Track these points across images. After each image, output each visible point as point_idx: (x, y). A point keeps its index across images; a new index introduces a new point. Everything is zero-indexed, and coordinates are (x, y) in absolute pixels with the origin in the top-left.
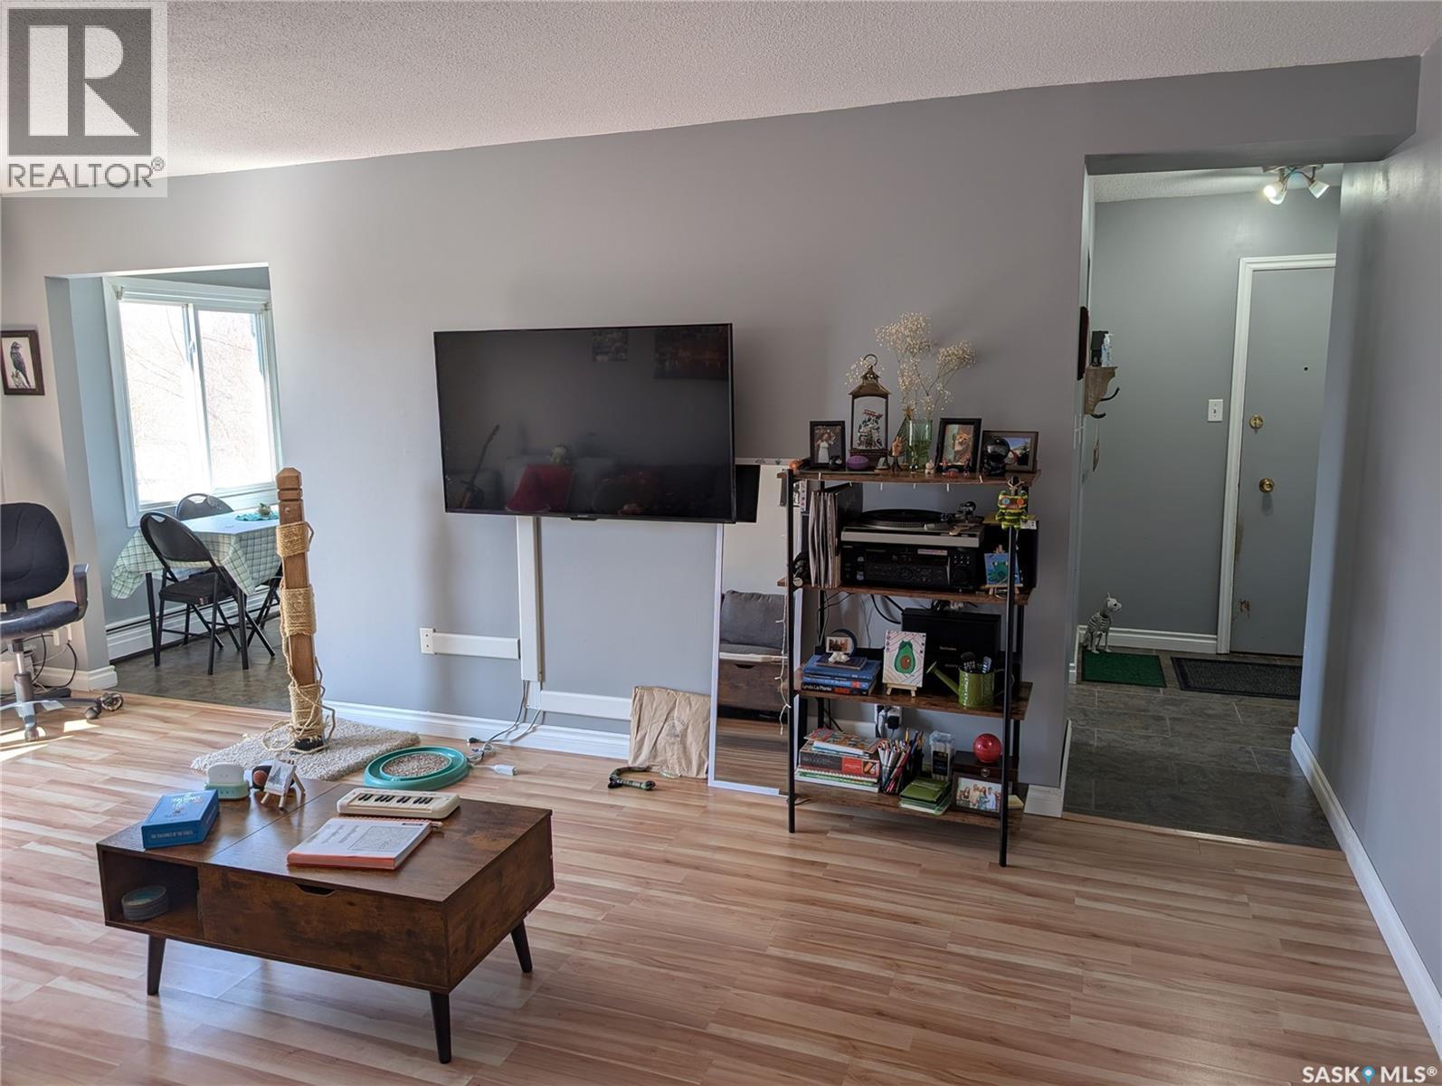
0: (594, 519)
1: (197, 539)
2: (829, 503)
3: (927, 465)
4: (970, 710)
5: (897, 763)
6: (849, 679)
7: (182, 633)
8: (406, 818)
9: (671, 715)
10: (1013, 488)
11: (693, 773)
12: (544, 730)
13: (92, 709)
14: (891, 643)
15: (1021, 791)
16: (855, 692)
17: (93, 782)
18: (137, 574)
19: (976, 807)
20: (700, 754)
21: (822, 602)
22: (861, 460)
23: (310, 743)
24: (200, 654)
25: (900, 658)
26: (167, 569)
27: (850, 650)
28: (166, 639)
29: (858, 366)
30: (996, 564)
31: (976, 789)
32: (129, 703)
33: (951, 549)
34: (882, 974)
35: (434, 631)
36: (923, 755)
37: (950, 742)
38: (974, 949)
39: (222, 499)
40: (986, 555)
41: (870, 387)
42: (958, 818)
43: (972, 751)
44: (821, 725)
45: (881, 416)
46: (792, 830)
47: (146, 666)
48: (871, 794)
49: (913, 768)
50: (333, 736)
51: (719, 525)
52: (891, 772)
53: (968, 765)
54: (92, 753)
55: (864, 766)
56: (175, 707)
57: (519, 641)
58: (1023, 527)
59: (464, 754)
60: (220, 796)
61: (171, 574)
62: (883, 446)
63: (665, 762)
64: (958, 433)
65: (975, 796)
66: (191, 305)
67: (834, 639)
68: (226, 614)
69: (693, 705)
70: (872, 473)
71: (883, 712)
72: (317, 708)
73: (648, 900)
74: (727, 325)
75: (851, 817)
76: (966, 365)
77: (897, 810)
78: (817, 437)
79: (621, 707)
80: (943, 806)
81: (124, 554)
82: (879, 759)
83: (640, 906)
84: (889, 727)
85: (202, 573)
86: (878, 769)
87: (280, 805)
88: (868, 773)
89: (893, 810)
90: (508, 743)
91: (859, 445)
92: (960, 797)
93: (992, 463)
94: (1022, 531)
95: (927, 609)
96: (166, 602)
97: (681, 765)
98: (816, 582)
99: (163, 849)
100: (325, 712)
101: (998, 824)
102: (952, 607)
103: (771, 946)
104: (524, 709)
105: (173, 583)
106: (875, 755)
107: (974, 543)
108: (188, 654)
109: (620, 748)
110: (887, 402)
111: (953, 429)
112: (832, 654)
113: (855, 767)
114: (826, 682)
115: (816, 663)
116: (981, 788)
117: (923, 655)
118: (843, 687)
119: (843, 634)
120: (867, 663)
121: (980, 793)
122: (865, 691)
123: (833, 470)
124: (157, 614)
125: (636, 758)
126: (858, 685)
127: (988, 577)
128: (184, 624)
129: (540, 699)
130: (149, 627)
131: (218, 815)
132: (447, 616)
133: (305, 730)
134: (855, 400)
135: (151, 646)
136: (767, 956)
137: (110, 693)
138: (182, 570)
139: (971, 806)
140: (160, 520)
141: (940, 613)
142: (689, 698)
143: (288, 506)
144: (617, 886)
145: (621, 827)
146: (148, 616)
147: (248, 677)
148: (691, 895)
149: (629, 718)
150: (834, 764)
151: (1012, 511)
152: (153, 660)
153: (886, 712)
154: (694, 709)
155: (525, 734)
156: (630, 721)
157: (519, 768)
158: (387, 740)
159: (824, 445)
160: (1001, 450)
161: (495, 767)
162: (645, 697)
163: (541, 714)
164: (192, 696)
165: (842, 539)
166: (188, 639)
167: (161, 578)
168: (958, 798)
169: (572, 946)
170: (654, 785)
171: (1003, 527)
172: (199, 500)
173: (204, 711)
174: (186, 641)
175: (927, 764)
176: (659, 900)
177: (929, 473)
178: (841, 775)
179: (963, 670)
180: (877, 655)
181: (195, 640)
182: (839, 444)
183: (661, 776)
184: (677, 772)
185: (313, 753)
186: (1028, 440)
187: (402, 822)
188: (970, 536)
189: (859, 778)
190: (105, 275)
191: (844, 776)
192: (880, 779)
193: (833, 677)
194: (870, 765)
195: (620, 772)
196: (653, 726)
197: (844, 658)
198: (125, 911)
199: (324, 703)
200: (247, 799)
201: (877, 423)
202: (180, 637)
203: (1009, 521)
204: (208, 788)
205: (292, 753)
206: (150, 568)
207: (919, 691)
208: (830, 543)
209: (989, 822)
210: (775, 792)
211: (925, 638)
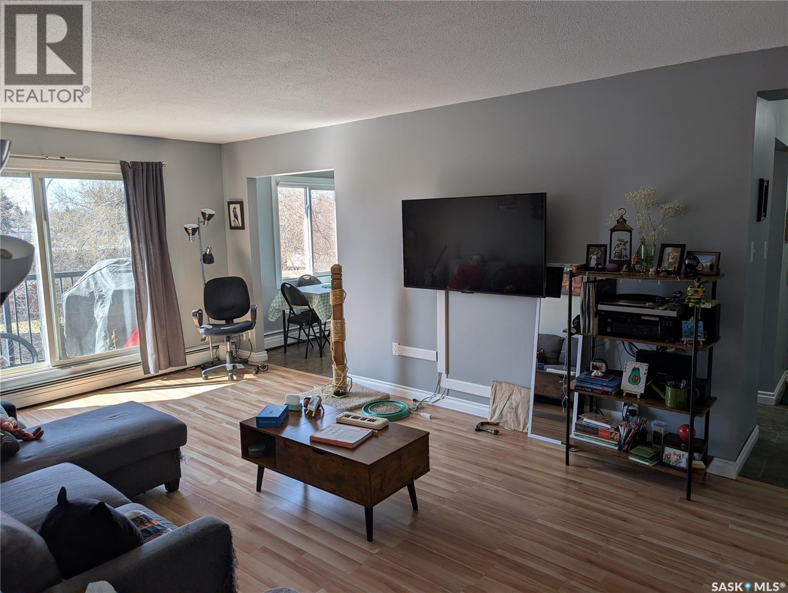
0: (473, 293)
1: (303, 296)
2: (591, 288)
3: (651, 270)
4: (671, 409)
5: (629, 435)
6: (602, 385)
7: (297, 339)
8: (362, 427)
9: (510, 397)
10: (696, 284)
11: (521, 429)
12: (447, 398)
13: (255, 369)
14: (627, 367)
15: (707, 460)
16: (605, 393)
17: (251, 401)
18: (279, 310)
19: (674, 465)
20: (525, 419)
21: (594, 343)
22: (614, 266)
23: (341, 393)
24: (303, 350)
25: (632, 376)
26: (291, 309)
27: (604, 370)
28: (290, 341)
29: (613, 215)
30: (689, 327)
31: (675, 454)
32: (271, 369)
33: (661, 317)
34: (597, 543)
35: (399, 344)
36: (647, 432)
37: (664, 427)
38: (655, 540)
39: (318, 278)
40: (683, 321)
41: (621, 225)
42: (663, 470)
43: (677, 433)
44: (591, 410)
45: (627, 242)
46: (567, 464)
47: (281, 353)
48: (613, 450)
49: (639, 438)
50: (351, 391)
51: (538, 299)
52: (625, 439)
53: (673, 441)
54: (253, 389)
55: (611, 434)
56: (288, 372)
57: (437, 352)
58: (702, 306)
59: (408, 406)
60: (289, 409)
61: (293, 311)
62: (629, 258)
63: (506, 421)
64: (671, 252)
65: (674, 458)
66: (308, 187)
67: (595, 363)
68: (316, 331)
69: (522, 393)
70: (618, 273)
71: (626, 407)
72: (344, 377)
73: (482, 487)
74: (543, 193)
75: (604, 462)
76: (680, 214)
77: (627, 460)
78: (590, 253)
79: (486, 391)
80: (654, 461)
81: (274, 301)
82: (619, 432)
83: (477, 489)
84: (630, 415)
85: (306, 312)
86: (618, 437)
87: (313, 415)
88: (613, 439)
89: (624, 460)
90: (431, 403)
91: (615, 257)
92: (665, 457)
93: (688, 270)
94: (702, 308)
95: (654, 351)
96: (290, 324)
97: (514, 424)
98: (583, 332)
99: (264, 427)
100: (348, 379)
101: (686, 476)
102: (668, 351)
103: (539, 518)
104: (438, 387)
105: (293, 315)
106: (617, 429)
107: (674, 314)
108: (299, 349)
109: (484, 412)
110: (631, 235)
111: (669, 250)
112: (593, 371)
113: (606, 434)
114: (589, 386)
115: (584, 376)
116: (678, 454)
117: (646, 376)
118: (598, 390)
119: (601, 361)
120: (614, 378)
121: (676, 456)
122: (610, 392)
123: (597, 271)
124: (287, 329)
125: (492, 418)
126: (606, 389)
127: (683, 334)
128: (298, 335)
129: (447, 383)
130: (283, 335)
131: (288, 417)
132: (405, 338)
133: (338, 387)
134: (613, 233)
135: (283, 344)
136: (537, 523)
137: (263, 363)
138: (298, 309)
139: (671, 464)
140: (289, 286)
141: (661, 352)
142: (520, 389)
143: (336, 282)
144: (468, 478)
145: (477, 450)
146: (283, 330)
147: (322, 361)
148: (504, 488)
149: (489, 397)
150: (593, 431)
151: (695, 297)
152: (284, 350)
153: (628, 407)
154: (523, 395)
155: (439, 400)
156: (489, 398)
157: (433, 416)
158: (375, 395)
159: (594, 257)
160: (693, 262)
161: (422, 414)
162: (498, 387)
163: (447, 390)
164: (296, 368)
165: (598, 309)
166: (299, 342)
167: (288, 313)
168: (664, 458)
169: (439, 502)
170: (499, 432)
171: (690, 306)
172: (307, 278)
173: (300, 375)
174: (298, 343)
175: (650, 438)
176: (487, 487)
177: (651, 274)
178: (597, 438)
179: (668, 386)
180: (620, 374)
181: (303, 342)
182: (603, 256)
183: (504, 428)
184: (513, 428)
185: (341, 398)
186: (714, 257)
187: (360, 428)
188: (672, 310)
189: (608, 441)
190: (272, 176)
191: (599, 439)
192: (619, 442)
193: (592, 384)
194: (614, 434)
195: (483, 424)
196: (501, 403)
197: (600, 374)
198: (250, 453)
199: (348, 375)
200: (300, 411)
201: (625, 245)
202: (296, 341)
203: (694, 302)
204: (285, 404)
205: (332, 397)
206: (284, 308)
207: (641, 395)
208: (591, 310)
209: (681, 474)
210: (559, 443)
211: (647, 367)
